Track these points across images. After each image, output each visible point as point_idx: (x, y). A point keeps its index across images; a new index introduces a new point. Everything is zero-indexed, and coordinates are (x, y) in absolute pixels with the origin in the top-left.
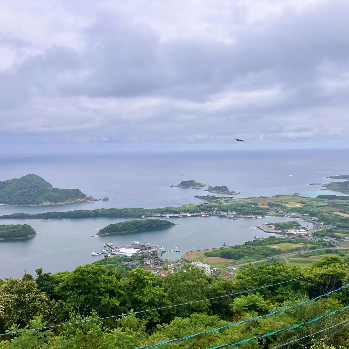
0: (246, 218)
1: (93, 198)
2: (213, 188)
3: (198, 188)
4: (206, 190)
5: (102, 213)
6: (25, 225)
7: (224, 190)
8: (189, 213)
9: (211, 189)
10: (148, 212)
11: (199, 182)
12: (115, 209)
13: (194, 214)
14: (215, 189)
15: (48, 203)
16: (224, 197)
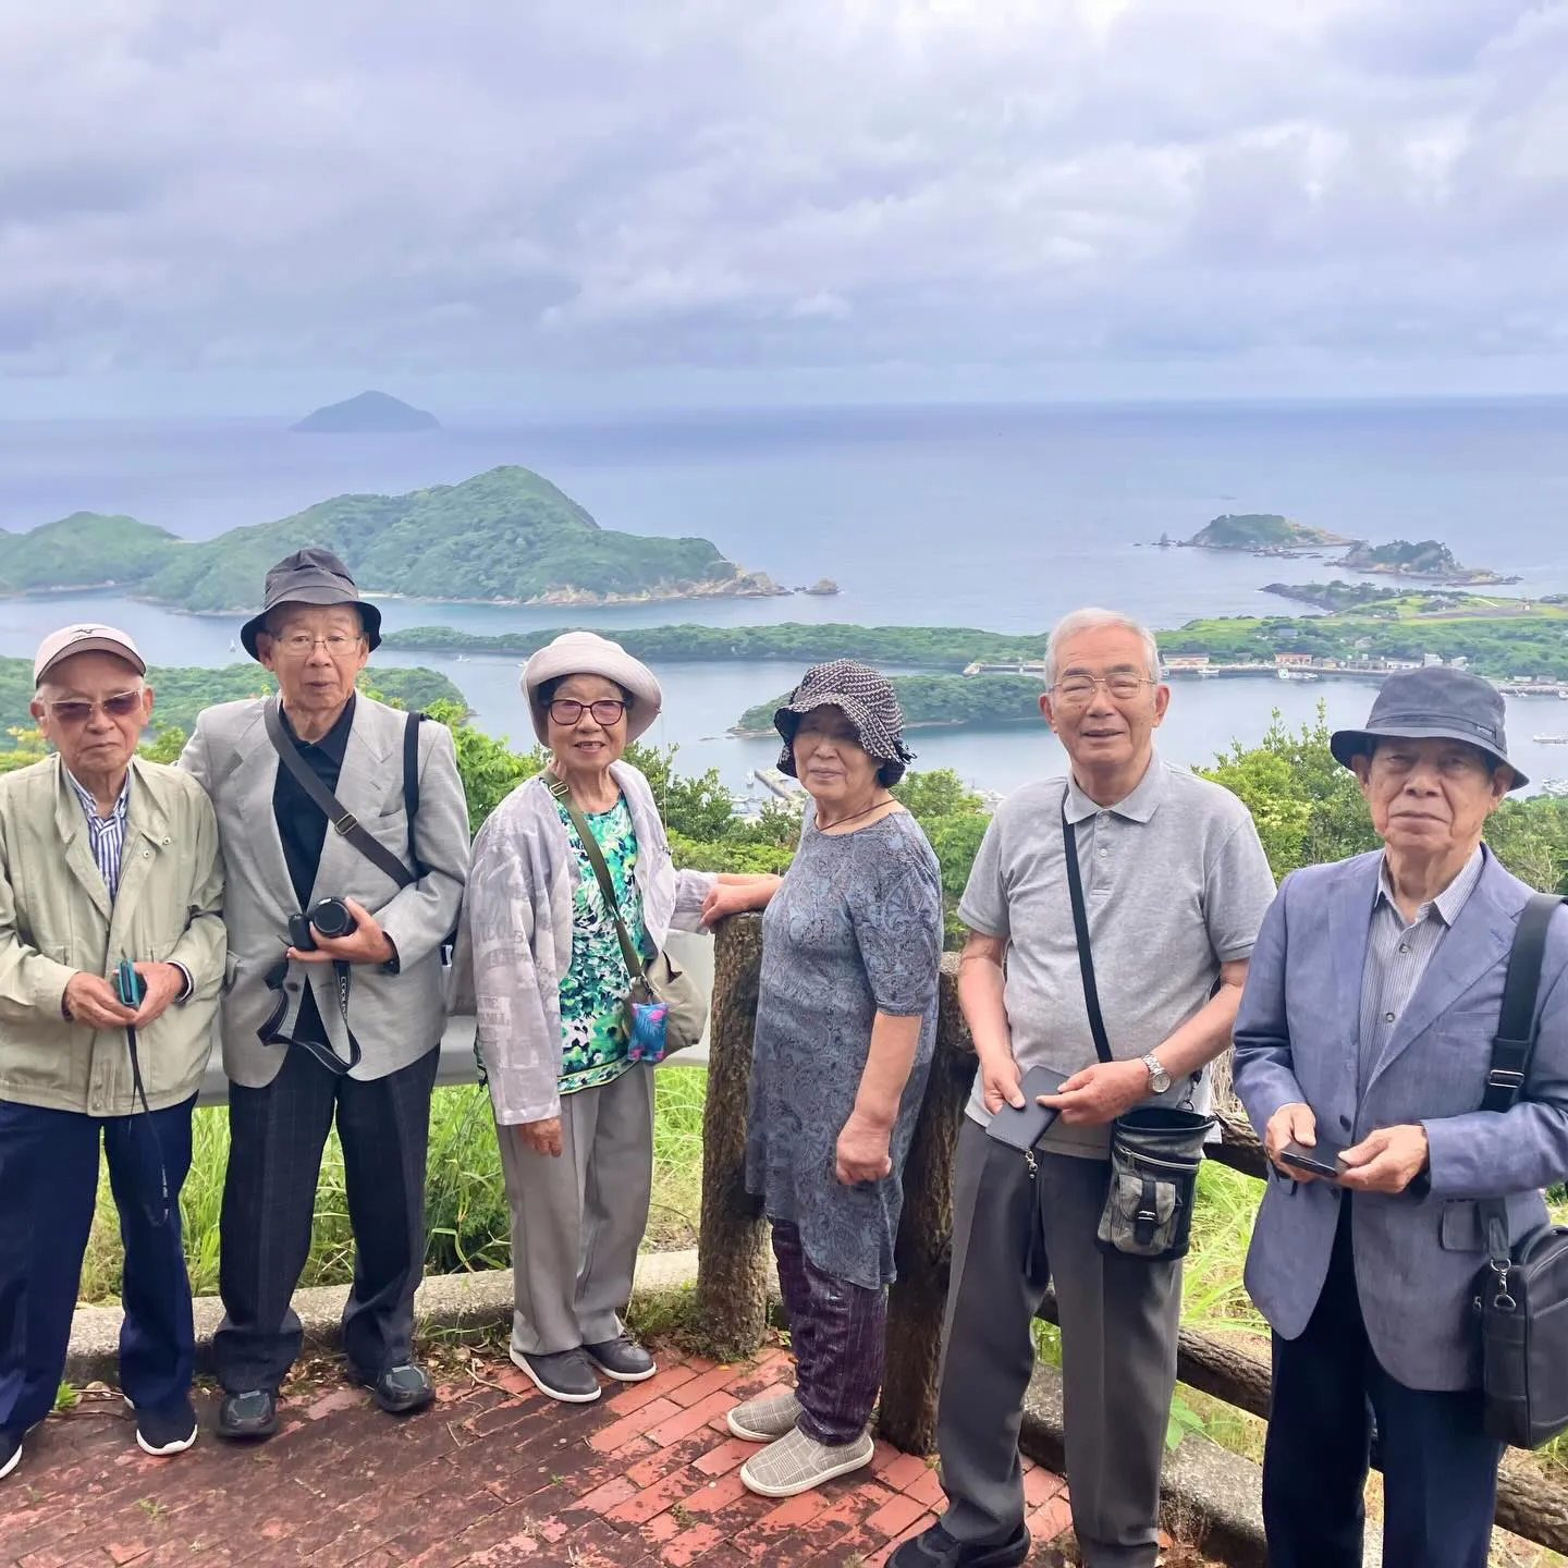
0: (1520, 692)
1: (768, 581)
2: (1371, 550)
3: (1292, 551)
4: (1333, 561)
5: (784, 645)
6: (422, 669)
7: (1434, 562)
8: (1211, 661)
9: (1361, 556)
10: (1003, 646)
11: (1307, 526)
12: (845, 629)
13: (1238, 666)
14: (1381, 555)
15: (571, 596)
16: (1418, 592)
